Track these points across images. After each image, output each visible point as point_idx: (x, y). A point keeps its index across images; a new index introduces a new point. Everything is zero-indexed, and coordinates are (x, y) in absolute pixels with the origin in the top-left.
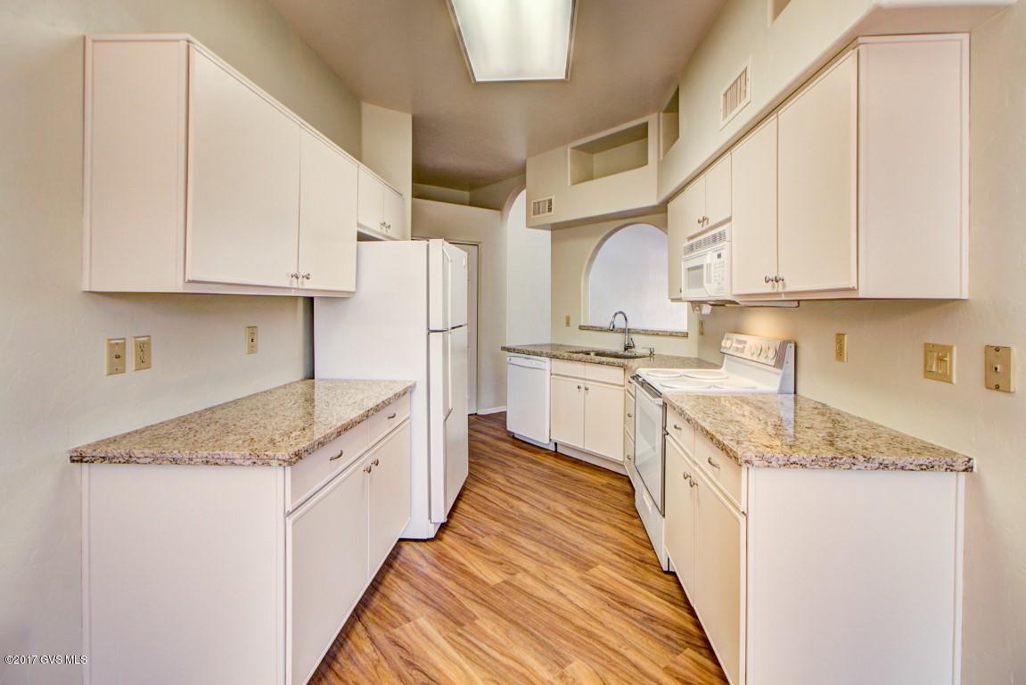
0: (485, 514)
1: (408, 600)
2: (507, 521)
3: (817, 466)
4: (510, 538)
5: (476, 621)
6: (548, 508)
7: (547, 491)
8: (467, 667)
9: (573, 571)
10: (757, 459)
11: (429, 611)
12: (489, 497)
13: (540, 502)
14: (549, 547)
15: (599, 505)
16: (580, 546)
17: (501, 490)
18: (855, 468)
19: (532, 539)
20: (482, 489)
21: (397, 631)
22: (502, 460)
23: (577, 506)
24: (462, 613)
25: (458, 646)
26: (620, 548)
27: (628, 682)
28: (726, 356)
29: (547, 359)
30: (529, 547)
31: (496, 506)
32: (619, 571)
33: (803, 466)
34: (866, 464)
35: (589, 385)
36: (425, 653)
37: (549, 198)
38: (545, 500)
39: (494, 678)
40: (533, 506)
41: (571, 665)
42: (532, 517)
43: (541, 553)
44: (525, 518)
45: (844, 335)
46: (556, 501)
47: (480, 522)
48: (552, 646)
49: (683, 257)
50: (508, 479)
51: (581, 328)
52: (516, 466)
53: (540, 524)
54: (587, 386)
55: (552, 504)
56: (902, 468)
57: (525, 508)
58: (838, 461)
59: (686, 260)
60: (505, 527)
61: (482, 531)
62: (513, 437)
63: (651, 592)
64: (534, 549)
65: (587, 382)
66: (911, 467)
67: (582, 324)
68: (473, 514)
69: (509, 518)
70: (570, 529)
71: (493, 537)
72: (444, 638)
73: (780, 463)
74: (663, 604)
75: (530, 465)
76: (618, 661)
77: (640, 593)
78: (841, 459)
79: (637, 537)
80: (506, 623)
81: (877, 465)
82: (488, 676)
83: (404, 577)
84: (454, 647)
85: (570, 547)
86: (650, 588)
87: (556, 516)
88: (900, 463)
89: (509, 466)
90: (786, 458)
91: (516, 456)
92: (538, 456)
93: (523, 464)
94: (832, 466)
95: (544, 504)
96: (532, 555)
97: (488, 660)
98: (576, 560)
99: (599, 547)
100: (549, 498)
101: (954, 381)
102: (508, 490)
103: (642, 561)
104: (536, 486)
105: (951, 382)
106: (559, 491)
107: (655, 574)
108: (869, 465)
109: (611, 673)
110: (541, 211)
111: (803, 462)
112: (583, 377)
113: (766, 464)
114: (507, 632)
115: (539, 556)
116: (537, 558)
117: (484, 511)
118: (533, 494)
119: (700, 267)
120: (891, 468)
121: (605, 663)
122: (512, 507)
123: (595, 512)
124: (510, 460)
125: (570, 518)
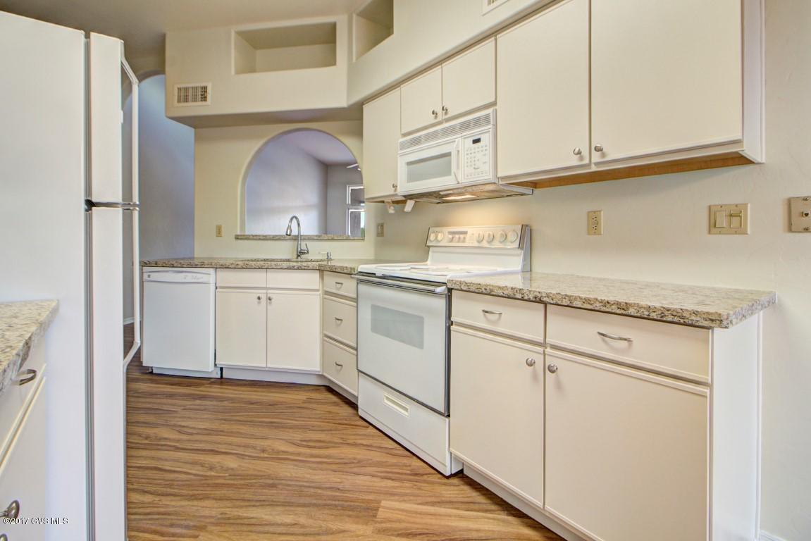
0: (174, 495)
2: (218, 493)
4: (239, 518)
6: (263, 451)
7: (244, 429)
9: (360, 527)
12: (167, 466)
13: (246, 446)
14: (304, 505)
15: (320, 426)
16: (340, 486)
17: (177, 449)
19: (273, 504)
20: (146, 458)
22: (156, 406)
23: (297, 436)
26: (383, 469)
28: (431, 249)
29: (212, 271)
30: (279, 519)
31: (183, 477)
32: (406, 498)
35: (271, 293)
37: (204, 85)
38: (252, 442)
40: (242, 456)
42: (251, 472)
43: (302, 520)
44: (244, 477)
45: (600, 211)
46: (267, 438)
47: (176, 513)
49: (399, 152)
50: (180, 429)
51: (237, 238)
52: (179, 409)
53: (269, 477)
54: (271, 296)
55: (266, 443)
57: (231, 463)
59: (402, 155)
60: (220, 504)
61: (187, 527)
62: (152, 373)
63: (458, 509)
64: (289, 519)
65: (270, 291)
67: (239, 233)
68: (152, 505)
69: (217, 486)
70: (310, 468)
71: (211, 528)
74: (477, 518)
75: (198, 402)
77: (450, 516)
79: (386, 448)
85: (329, 493)
86: (450, 503)
87: (279, 457)
89: (169, 412)
91: (171, 396)
92: (201, 389)
93: (188, 403)
95: (254, 448)
96: (292, 530)
98: (352, 509)
99: (362, 477)
100: (253, 436)
101: (749, 232)
102: (189, 446)
103: (416, 475)
104: (226, 427)
105: (747, 234)
106: (262, 424)
107: (439, 483)
110: (190, 98)
112: (264, 286)
115: (303, 526)
116: (301, 531)
117: (169, 490)
118: (230, 439)
119: (448, 155)
122: (211, 469)
123: (322, 436)
124: (167, 404)
125: (299, 454)
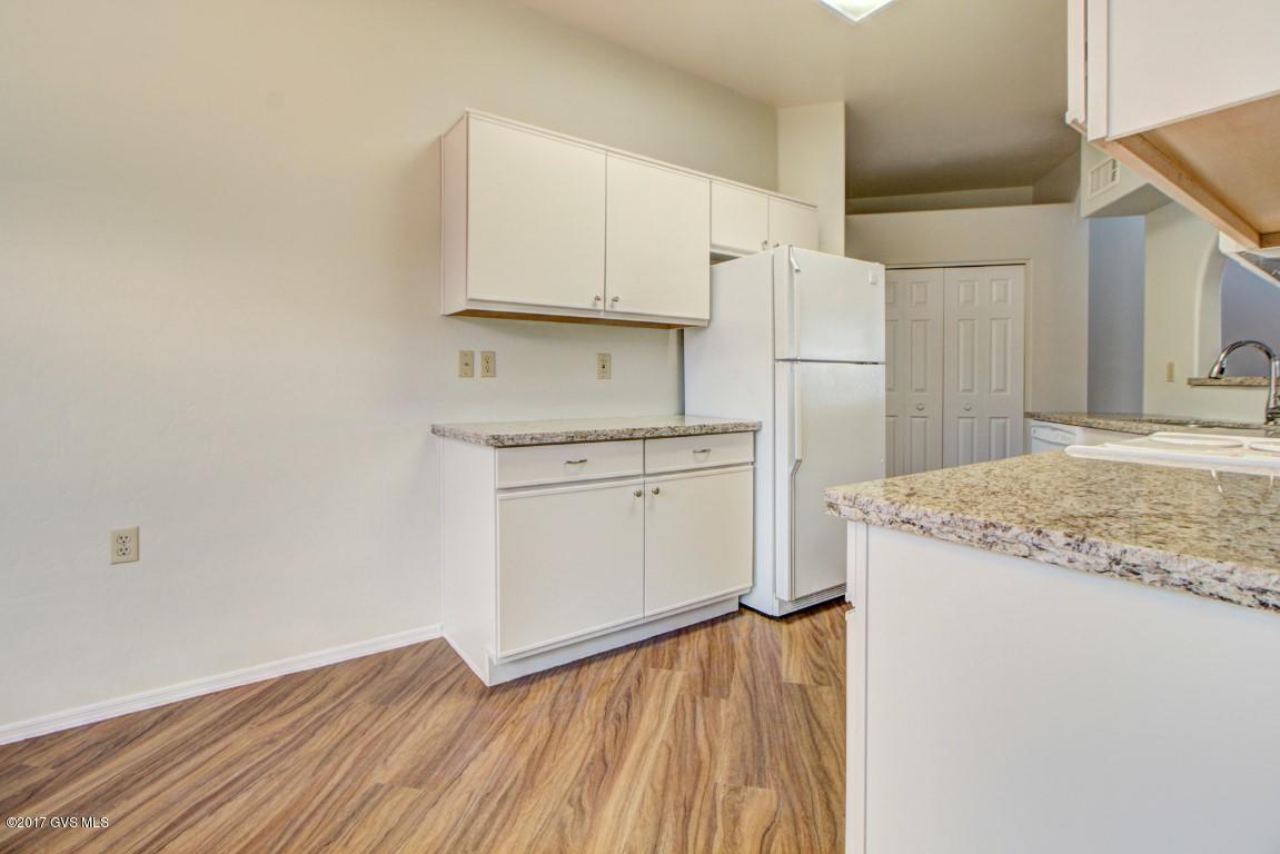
1: (691, 655)
3: (953, 537)
5: (723, 701)
8: (664, 725)
10: (846, 502)
11: (696, 670)
18: (1041, 556)
21: (651, 671)
24: (720, 687)
25: (680, 707)
27: (799, 848)
33: (925, 531)
34: (1070, 553)
36: (649, 695)
39: (673, 748)
41: (760, 790)
48: (764, 761)
56: (1187, 587)
58: (999, 533)
66: (1220, 589)
72: (678, 695)
73: (884, 517)
76: (820, 824)
78: (1006, 529)
80: (749, 716)
81: (1105, 562)
82: (671, 742)
83: (712, 637)
84: (676, 706)
88: (1181, 571)
90: (892, 509)
94: (987, 544)
97: (688, 732)
108: (1081, 558)
109: (791, 826)
111: (924, 522)
113: (860, 515)
114: (737, 724)
120: (1147, 577)
121: (800, 814)
